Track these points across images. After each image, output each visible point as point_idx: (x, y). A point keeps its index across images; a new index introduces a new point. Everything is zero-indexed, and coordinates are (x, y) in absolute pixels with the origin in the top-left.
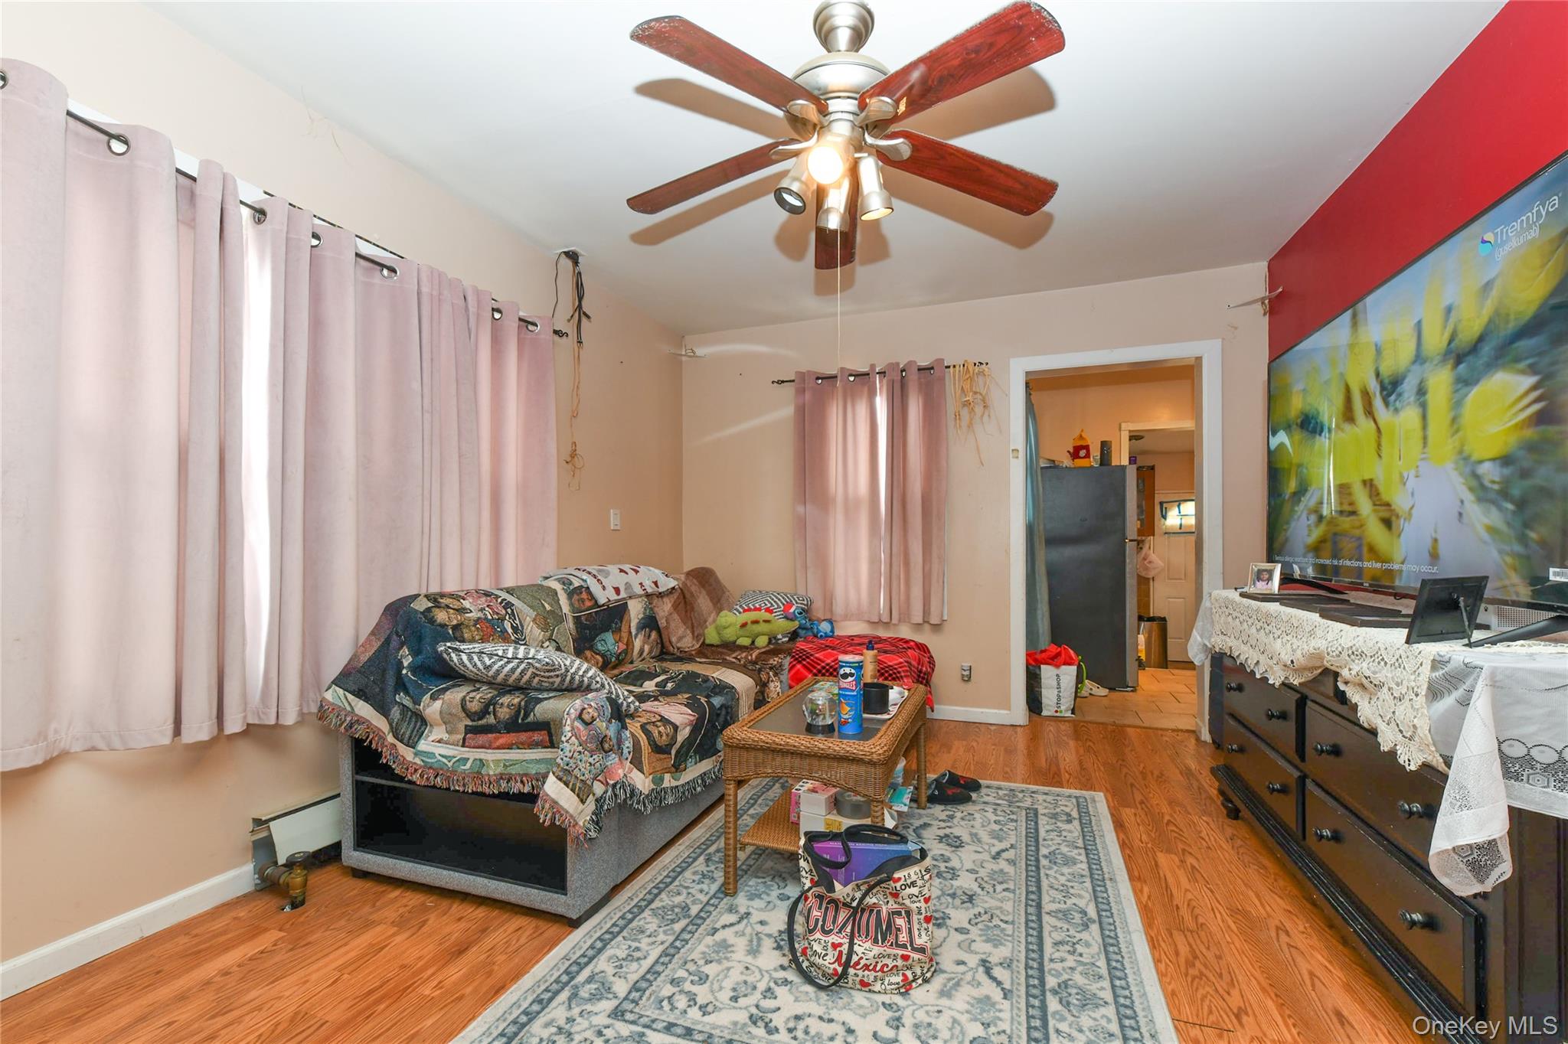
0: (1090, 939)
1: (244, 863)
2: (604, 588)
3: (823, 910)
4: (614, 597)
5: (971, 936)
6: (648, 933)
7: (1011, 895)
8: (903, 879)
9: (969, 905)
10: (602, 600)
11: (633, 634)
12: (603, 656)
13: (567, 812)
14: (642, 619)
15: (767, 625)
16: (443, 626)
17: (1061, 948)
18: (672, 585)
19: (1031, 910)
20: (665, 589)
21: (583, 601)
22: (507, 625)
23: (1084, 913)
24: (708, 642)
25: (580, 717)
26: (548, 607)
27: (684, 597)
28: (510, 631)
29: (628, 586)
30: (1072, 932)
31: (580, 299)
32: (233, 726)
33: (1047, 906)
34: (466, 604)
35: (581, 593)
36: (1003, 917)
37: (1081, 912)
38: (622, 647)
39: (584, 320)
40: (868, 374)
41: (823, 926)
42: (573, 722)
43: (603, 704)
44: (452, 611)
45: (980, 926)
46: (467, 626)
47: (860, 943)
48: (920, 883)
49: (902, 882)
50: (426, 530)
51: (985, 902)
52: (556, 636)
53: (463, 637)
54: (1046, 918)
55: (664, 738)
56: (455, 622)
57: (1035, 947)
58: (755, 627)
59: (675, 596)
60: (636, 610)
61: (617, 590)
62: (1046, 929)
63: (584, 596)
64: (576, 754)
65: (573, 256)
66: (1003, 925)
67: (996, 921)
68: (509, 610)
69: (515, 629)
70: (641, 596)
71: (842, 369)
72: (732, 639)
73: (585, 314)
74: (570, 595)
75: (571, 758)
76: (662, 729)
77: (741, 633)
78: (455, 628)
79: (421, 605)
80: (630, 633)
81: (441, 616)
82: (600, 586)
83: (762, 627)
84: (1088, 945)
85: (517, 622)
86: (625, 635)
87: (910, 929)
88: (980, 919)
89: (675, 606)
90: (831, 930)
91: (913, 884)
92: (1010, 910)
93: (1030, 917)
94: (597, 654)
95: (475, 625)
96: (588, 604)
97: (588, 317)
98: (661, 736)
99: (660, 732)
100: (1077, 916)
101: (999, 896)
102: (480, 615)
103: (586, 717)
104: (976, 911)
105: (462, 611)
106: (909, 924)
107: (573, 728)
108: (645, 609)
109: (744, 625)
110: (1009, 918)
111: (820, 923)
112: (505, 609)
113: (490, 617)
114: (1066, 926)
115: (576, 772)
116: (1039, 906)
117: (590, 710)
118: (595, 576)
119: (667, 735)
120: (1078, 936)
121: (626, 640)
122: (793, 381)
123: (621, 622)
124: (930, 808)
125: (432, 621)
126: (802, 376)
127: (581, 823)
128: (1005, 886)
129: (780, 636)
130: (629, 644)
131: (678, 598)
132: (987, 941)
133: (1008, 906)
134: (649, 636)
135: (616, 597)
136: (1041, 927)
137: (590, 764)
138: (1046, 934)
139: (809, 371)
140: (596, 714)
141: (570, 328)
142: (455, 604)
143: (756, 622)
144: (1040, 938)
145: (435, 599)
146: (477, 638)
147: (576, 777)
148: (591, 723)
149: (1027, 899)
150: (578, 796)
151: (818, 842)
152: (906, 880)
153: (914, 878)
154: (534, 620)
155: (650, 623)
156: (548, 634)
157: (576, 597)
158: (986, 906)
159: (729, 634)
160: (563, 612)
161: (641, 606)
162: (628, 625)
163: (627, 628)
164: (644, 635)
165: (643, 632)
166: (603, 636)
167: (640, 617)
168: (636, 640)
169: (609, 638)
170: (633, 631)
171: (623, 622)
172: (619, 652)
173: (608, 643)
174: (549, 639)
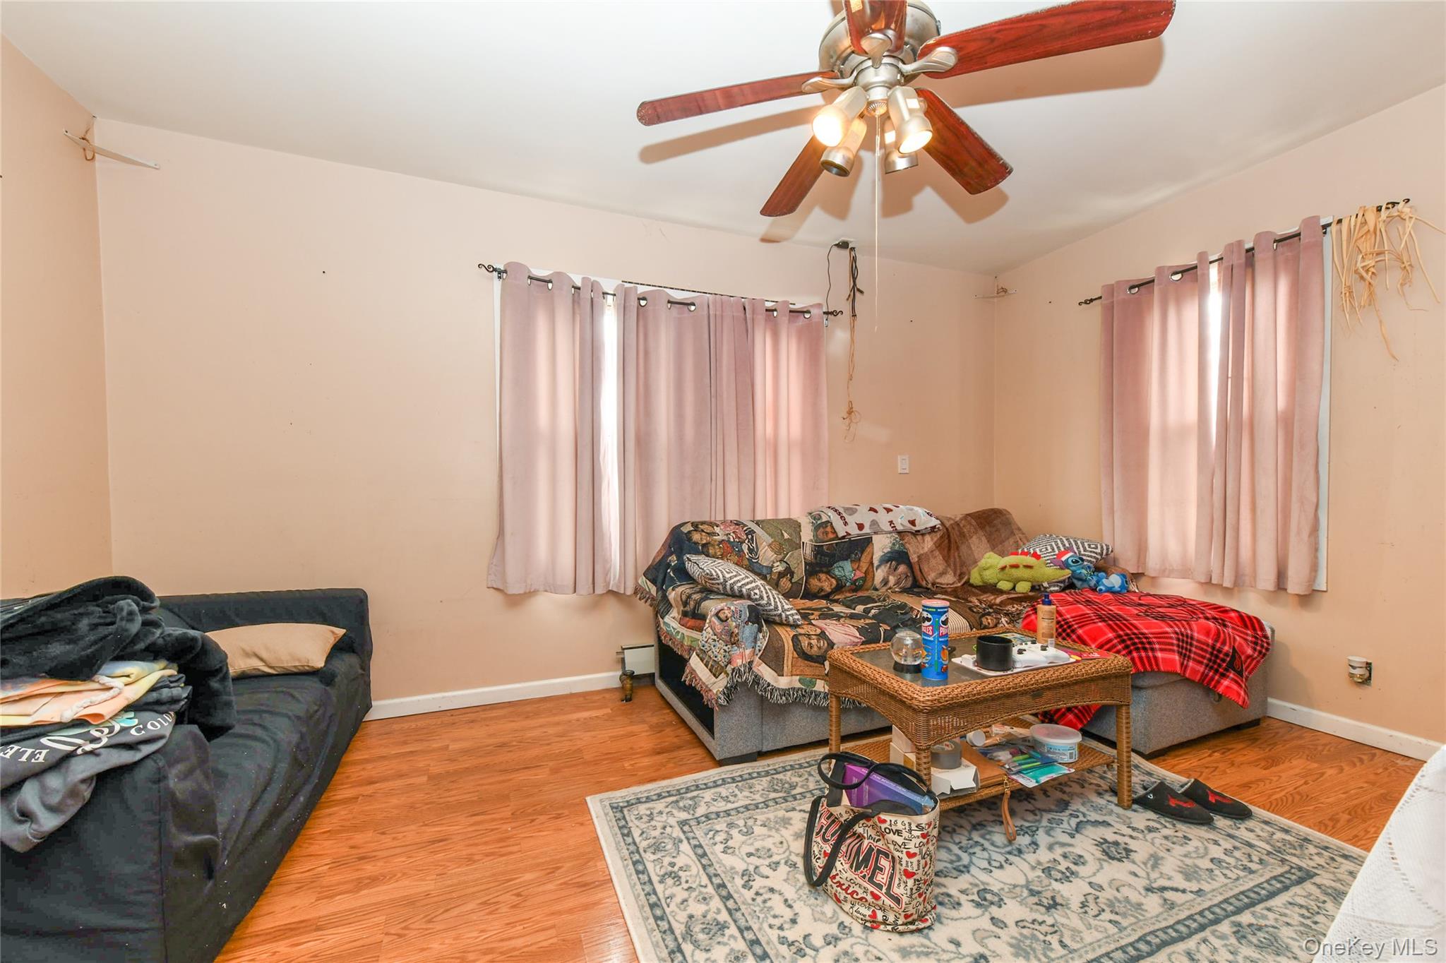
1: (616, 670)
2: (846, 524)
3: (830, 821)
4: (854, 531)
5: (1001, 932)
6: (752, 790)
7: (1113, 930)
8: (889, 823)
9: (1042, 909)
10: (841, 534)
11: (875, 565)
12: (838, 580)
13: (700, 679)
14: (888, 552)
15: (1028, 571)
16: (696, 543)
18: (932, 524)
20: (923, 527)
21: (827, 533)
22: (745, 548)
24: (971, 581)
25: (717, 615)
26: (786, 536)
27: (949, 536)
28: (746, 551)
29: (874, 523)
31: (854, 279)
32: (599, 590)
34: (717, 530)
35: (826, 527)
38: (859, 574)
39: (858, 294)
40: (1196, 267)
41: (825, 833)
42: (711, 617)
43: (742, 609)
44: (704, 534)
45: (1026, 931)
46: (713, 545)
47: (843, 862)
48: (905, 834)
49: (887, 825)
50: (714, 477)
52: (788, 559)
53: (708, 552)
55: (815, 649)
56: (704, 542)
58: (1013, 570)
59: (939, 535)
60: (881, 545)
61: (861, 527)
63: (829, 529)
64: (710, 641)
65: (844, 245)
68: (750, 537)
69: (751, 551)
70: (890, 533)
71: (1160, 270)
72: (992, 581)
73: (858, 290)
74: (817, 528)
75: (706, 642)
76: (814, 642)
77: (1000, 576)
78: (704, 545)
79: (689, 528)
80: (872, 563)
81: (696, 537)
82: (842, 522)
83: (1026, 573)
85: (754, 545)
86: (864, 566)
87: (892, 875)
88: (1034, 926)
89: (938, 546)
90: (829, 840)
91: (898, 832)
92: (1089, 940)
94: (833, 578)
95: (718, 545)
96: (831, 536)
97: (861, 292)
98: (811, 647)
99: (810, 644)
102: (725, 538)
103: (721, 615)
104: (1042, 918)
105: (714, 534)
106: (893, 870)
107: (710, 622)
108: (894, 544)
109: (1003, 568)
110: (1075, 946)
111: (823, 830)
112: (747, 535)
113: (732, 540)
115: (710, 653)
117: (726, 612)
118: (839, 514)
119: (820, 648)
121: (864, 569)
122: (1100, 298)
123: (862, 553)
124: (1135, 811)
125: (690, 539)
126: (1111, 290)
127: (715, 692)
129: (1045, 585)
130: (869, 573)
131: (942, 537)
133: (1091, 936)
134: (896, 569)
135: (859, 532)
137: (725, 651)
139: (1118, 282)
140: (729, 615)
141: (846, 308)
142: (709, 529)
143: (1016, 566)
145: (696, 526)
146: (719, 553)
147: (710, 657)
148: (726, 621)
150: (710, 670)
151: (850, 763)
152: (891, 825)
153: (900, 827)
154: (770, 546)
155: (898, 557)
156: (780, 557)
157: (821, 530)
158: (1063, 921)
159: (990, 576)
160: (803, 540)
161: (889, 541)
162: (870, 556)
163: (869, 559)
164: (890, 568)
165: (888, 565)
166: (841, 563)
167: (886, 551)
168: (879, 571)
169: (847, 565)
170: (876, 563)
171: (865, 554)
172: (855, 578)
173: (846, 569)
174: (781, 561)
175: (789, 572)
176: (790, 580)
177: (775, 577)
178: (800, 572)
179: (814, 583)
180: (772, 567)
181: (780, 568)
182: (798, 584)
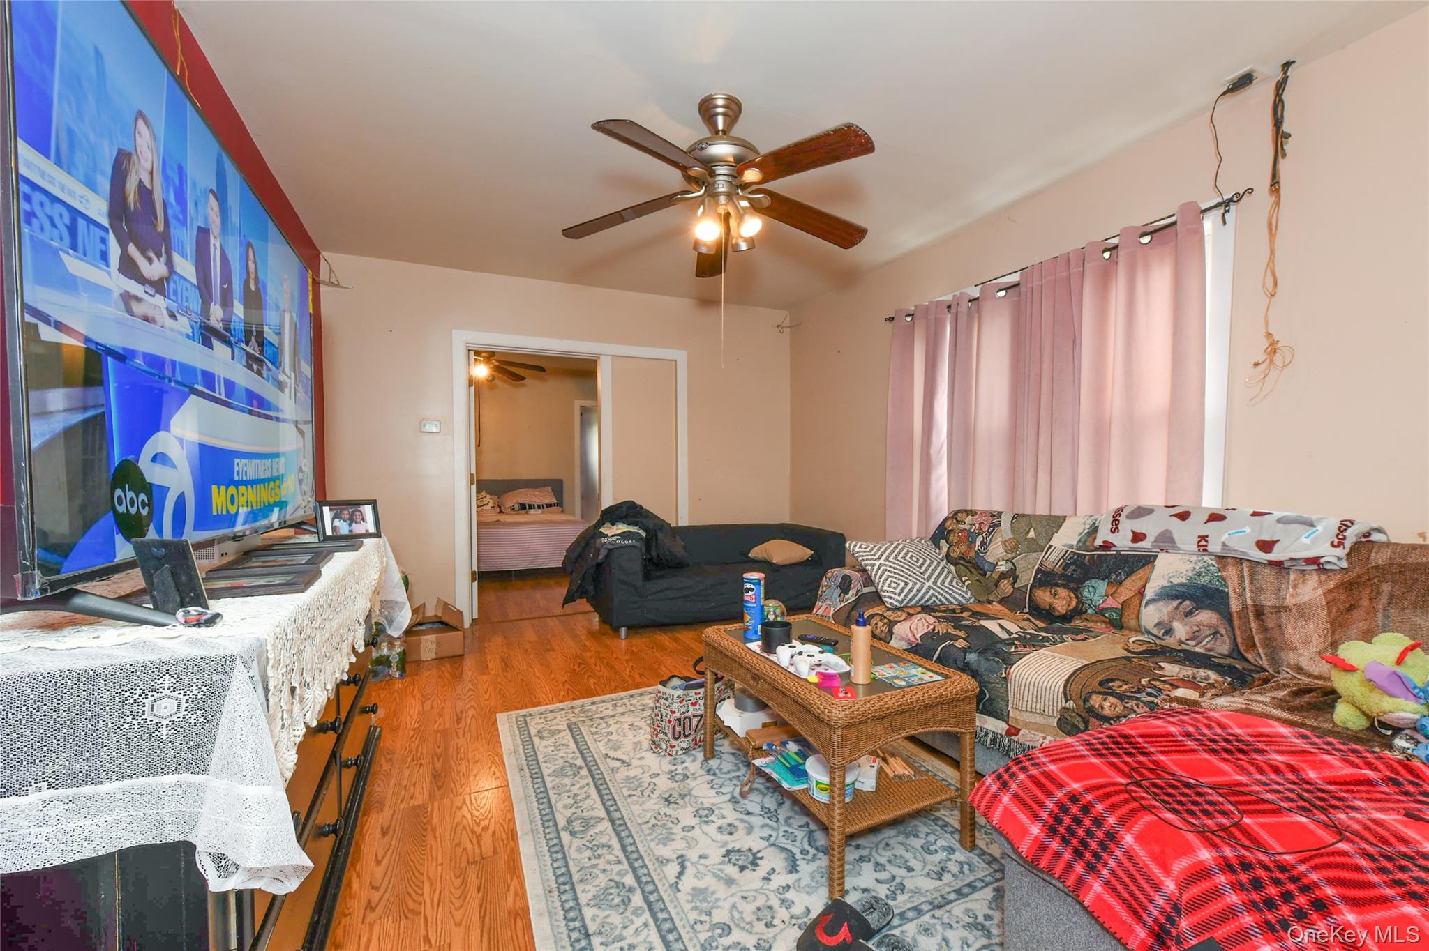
0: (564, 812)
2: (1115, 530)
4: (1127, 542)
5: (647, 775)
7: (639, 821)
9: (667, 796)
11: (1148, 597)
12: (1080, 602)
14: (1182, 584)
16: (945, 529)
17: (584, 796)
19: (617, 815)
20: (1285, 557)
23: (573, 834)
29: (1169, 535)
30: (579, 811)
33: (606, 825)
36: (634, 798)
37: (576, 833)
38: (1114, 602)
45: (646, 785)
46: (954, 533)
51: (654, 804)
52: (1019, 561)
53: (948, 538)
54: (603, 814)
56: (950, 528)
57: (601, 787)
60: (1171, 570)
61: (1140, 538)
62: (599, 805)
66: (631, 792)
67: (638, 792)
70: (1196, 553)
80: (1141, 593)
82: (1110, 528)
84: (565, 807)
88: (650, 789)
92: (633, 807)
93: (615, 808)
94: (1075, 597)
95: (958, 533)
100: (578, 828)
101: (649, 815)
104: (657, 793)
108: (1198, 573)
110: (629, 800)
113: (973, 530)
114: (585, 814)
116: (612, 821)
118: (1117, 516)
120: (573, 810)
125: (944, 525)
128: (650, 825)
130: (1132, 606)
132: (635, 777)
133: (636, 809)
134: (1187, 613)
135: (1132, 545)
136: (604, 804)
138: (598, 799)
144: (601, 796)
149: (625, 824)
154: (1004, 542)
155: (1203, 595)
158: (653, 801)
160: (1051, 543)
161: (1191, 566)
162: (1141, 583)
163: (1139, 584)
164: (1176, 608)
165: (1175, 603)
166: (1094, 582)
167: (1176, 581)
168: (1151, 607)
169: (1102, 586)
170: (1149, 593)
171: (1134, 577)
172: (1104, 606)
173: (1097, 592)
174: (1007, 561)
175: (1012, 574)
176: (1013, 584)
177: (995, 576)
178: (1027, 578)
179: (1044, 596)
180: (996, 565)
181: (1003, 567)
182: (1021, 591)
